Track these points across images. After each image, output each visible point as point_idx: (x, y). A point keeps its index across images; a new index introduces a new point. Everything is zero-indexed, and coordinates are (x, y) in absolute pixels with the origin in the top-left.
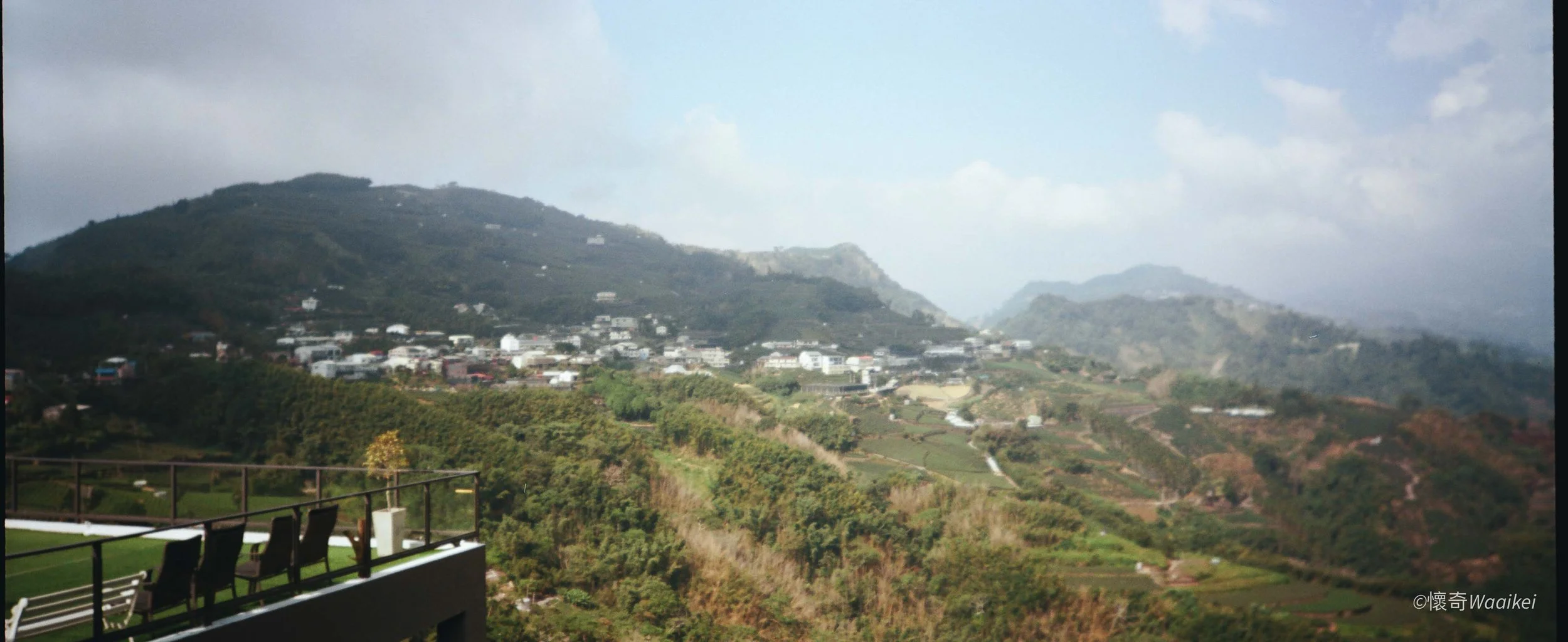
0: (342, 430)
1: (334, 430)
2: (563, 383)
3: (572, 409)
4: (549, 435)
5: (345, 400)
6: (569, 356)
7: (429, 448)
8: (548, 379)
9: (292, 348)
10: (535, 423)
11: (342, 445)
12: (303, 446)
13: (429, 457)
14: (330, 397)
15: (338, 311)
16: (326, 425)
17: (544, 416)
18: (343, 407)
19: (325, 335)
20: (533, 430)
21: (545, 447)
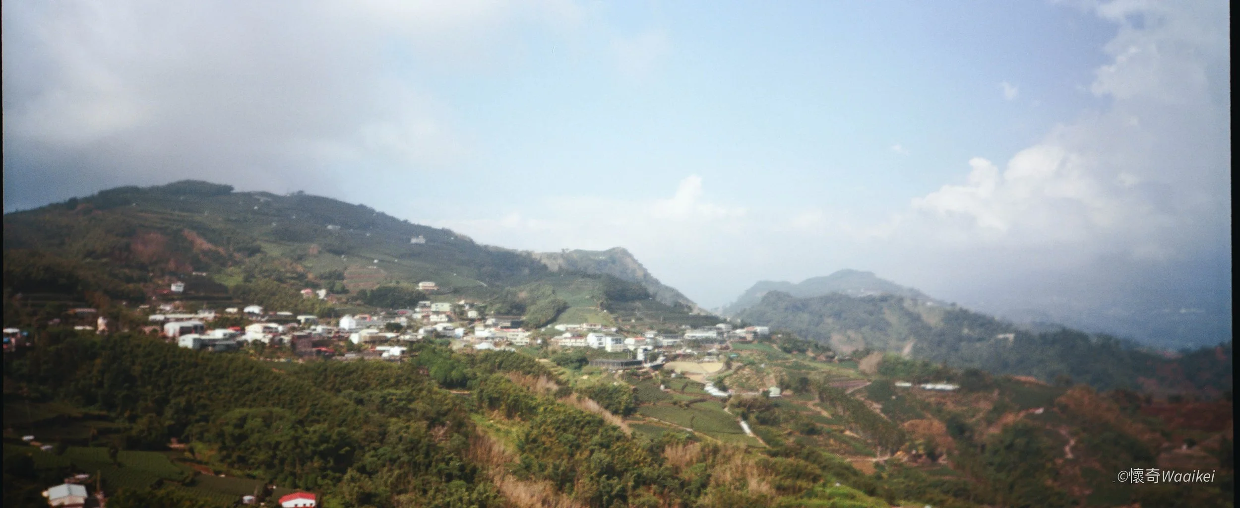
0: (204, 395)
1: (199, 394)
2: (393, 356)
3: (403, 378)
4: (384, 401)
5: (208, 368)
6: (398, 334)
7: (282, 410)
8: (381, 353)
9: (162, 323)
10: (372, 389)
11: (204, 407)
12: (171, 407)
13: (281, 418)
14: (196, 365)
15: (202, 294)
16: (191, 389)
17: (380, 384)
18: (207, 375)
19: (191, 313)
20: (371, 396)
21: (381, 409)
